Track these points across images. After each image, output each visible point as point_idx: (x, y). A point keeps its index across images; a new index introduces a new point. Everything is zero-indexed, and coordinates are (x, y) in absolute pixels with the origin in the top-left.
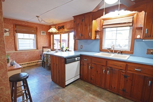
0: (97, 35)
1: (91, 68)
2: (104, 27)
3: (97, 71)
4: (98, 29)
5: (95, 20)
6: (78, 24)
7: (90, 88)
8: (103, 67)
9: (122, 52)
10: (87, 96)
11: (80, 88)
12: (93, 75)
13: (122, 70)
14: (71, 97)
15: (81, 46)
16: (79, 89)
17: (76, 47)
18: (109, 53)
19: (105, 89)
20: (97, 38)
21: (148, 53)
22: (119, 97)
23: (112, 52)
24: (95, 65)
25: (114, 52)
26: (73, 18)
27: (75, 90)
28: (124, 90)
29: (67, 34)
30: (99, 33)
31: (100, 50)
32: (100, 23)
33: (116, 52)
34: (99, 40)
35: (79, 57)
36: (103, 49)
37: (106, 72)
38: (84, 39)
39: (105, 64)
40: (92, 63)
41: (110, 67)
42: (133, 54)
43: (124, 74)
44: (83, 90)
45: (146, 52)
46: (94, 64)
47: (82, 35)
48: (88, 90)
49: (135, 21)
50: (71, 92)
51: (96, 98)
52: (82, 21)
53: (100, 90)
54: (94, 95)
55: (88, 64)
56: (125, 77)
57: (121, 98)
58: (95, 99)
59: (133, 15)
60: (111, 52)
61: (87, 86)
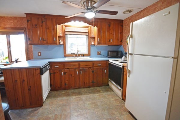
0: (60, 41)
1: (65, 73)
2: (66, 33)
3: (71, 75)
4: (61, 35)
5: (59, 25)
6: (36, 25)
7: (67, 93)
8: (76, 69)
9: (83, 55)
10: (72, 99)
11: (59, 97)
12: (67, 80)
13: (90, 67)
14: (59, 108)
15: (39, 52)
16: (59, 99)
17: (31, 55)
18: (73, 58)
19: (80, 87)
20: (61, 43)
21: (98, 54)
22: (91, 88)
23: (77, 56)
24: (69, 69)
25: (78, 56)
26: (26, 15)
27: (57, 101)
28: (93, 82)
29: (5, 36)
30: (62, 38)
31: (64, 55)
32: (61, 29)
33: (79, 55)
34: (63, 46)
35: (49, 66)
36: (67, 54)
37: (79, 73)
38: (48, 44)
39: (78, 67)
40: (66, 69)
41: (82, 68)
42: (90, 56)
43: (92, 70)
44: (63, 97)
45: (97, 54)
46: (67, 69)
47: (43, 40)
48: (68, 95)
49: (89, 32)
50: (55, 105)
51: (79, 96)
52: (42, 22)
53: (76, 91)
54: (76, 95)
55: (60, 71)
56: (93, 72)
57: (92, 88)
58: (79, 98)
59: (88, 27)
60: (75, 56)
61: (63, 92)
